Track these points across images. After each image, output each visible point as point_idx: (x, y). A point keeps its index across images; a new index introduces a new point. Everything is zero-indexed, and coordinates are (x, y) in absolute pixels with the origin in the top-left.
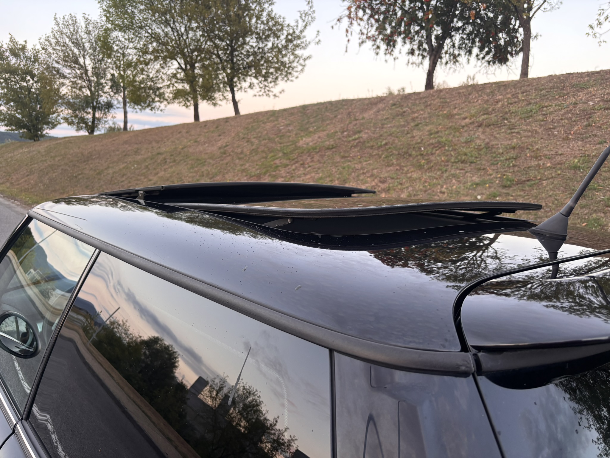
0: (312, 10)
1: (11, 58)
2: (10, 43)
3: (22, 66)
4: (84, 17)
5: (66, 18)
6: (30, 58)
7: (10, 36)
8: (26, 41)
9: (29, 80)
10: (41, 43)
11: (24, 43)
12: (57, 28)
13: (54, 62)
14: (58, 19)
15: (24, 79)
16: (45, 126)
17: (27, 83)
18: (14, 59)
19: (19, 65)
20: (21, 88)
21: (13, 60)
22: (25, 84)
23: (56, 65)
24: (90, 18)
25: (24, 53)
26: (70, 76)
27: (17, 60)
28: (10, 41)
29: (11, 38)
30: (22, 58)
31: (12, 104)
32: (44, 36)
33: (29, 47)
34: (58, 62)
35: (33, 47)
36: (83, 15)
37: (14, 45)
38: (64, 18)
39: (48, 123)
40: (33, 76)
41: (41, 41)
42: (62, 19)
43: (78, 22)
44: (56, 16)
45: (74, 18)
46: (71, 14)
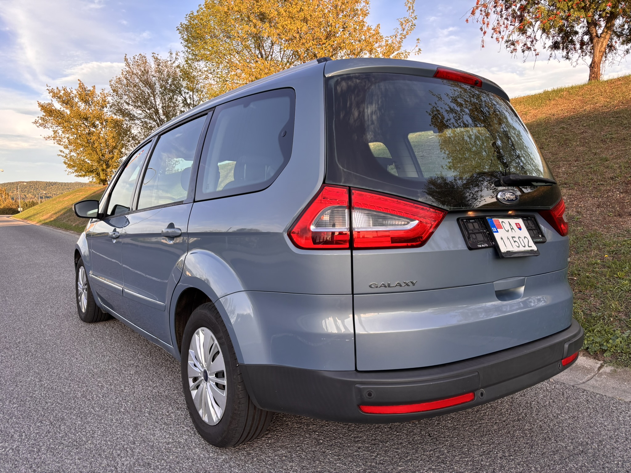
1: (80, 103)
2: (79, 89)
3: (91, 111)
4: (153, 56)
5: (136, 58)
6: (99, 104)
7: (79, 82)
8: (94, 87)
10: (111, 85)
11: (92, 89)
12: (128, 69)
13: (125, 104)
15: (93, 125)
17: (95, 128)
19: (89, 110)
21: (82, 105)
23: (127, 107)
24: (159, 58)
25: (92, 99)
26: (141, 116)
27: (86, 106)
28: (80, 87)
29: (80, 84)
30: (91, 103)
31: (82, 149)
32: (115, 78)
33: (98, 92)
34: (128, 104)
35: (101, 92)
36: (152, 55)
37: (83, 91)
38: (134, 58)
40: (102, 120)
41: (112, 83)
42: (132, 59)
43: (148, 62)
44: (127, 57)
45: (144, 58)
46: (140, 55)
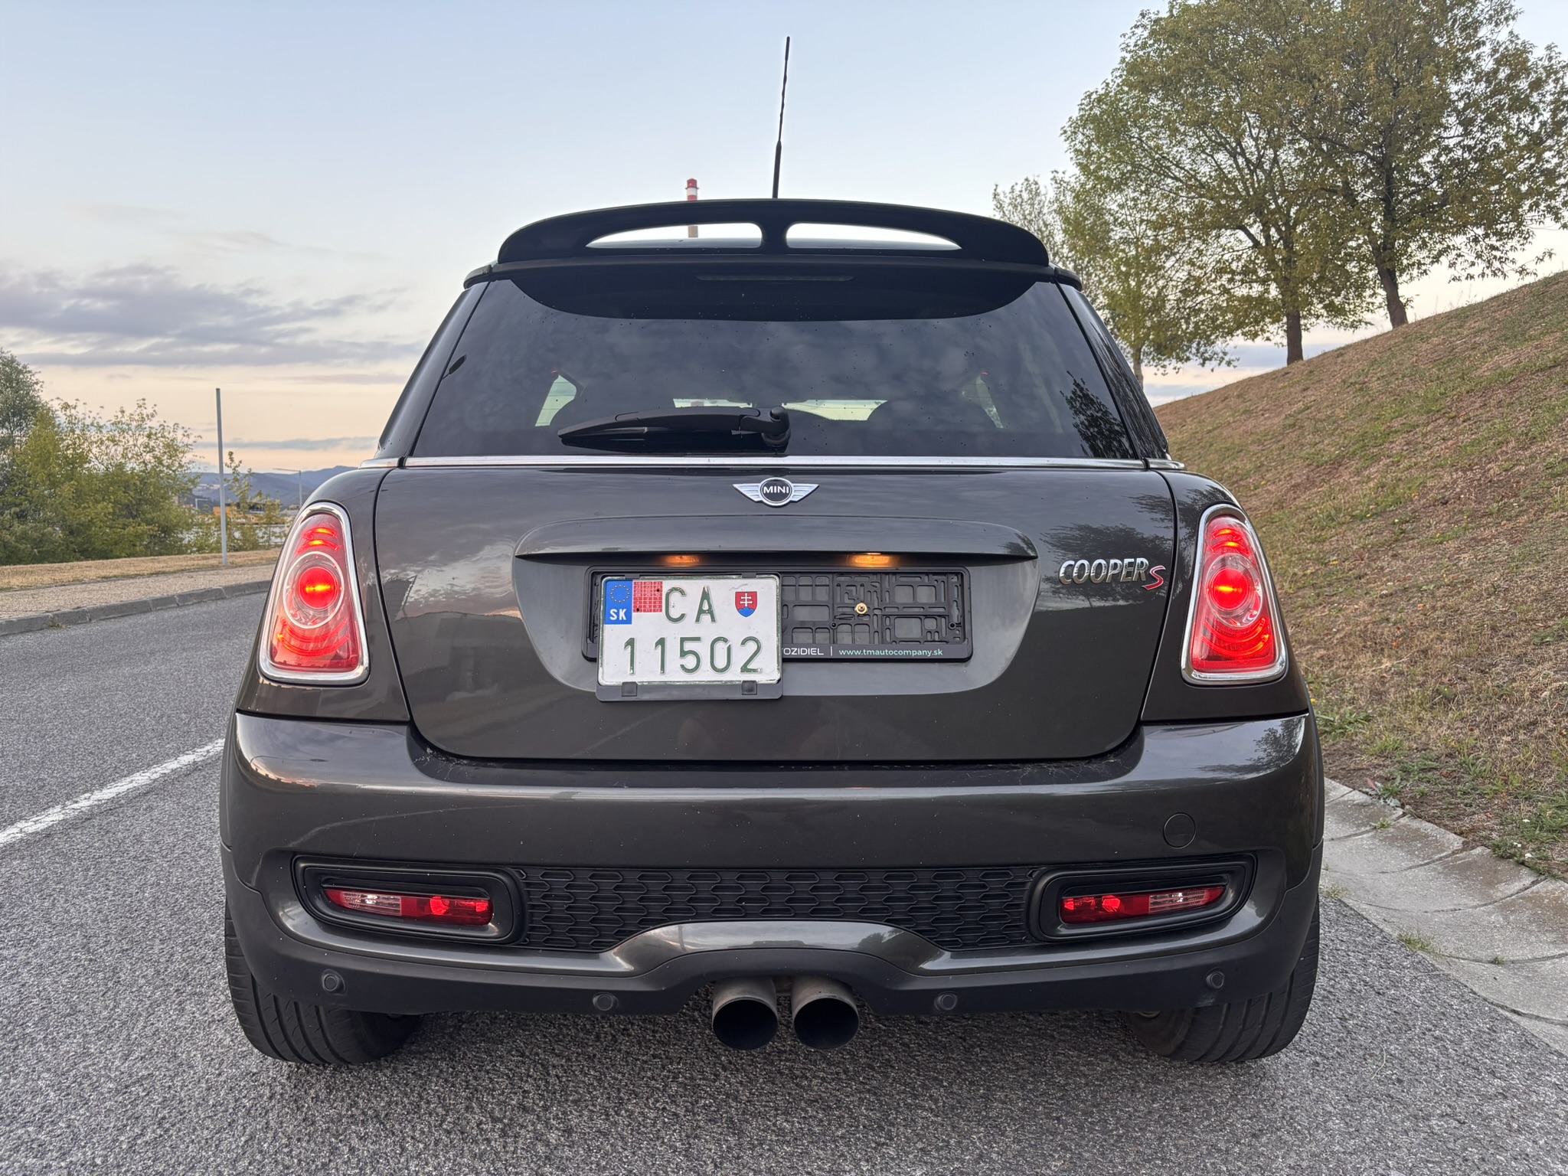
4: (1054, 179)
5: (1018, 188)
14: (1002, 197)
36: (1052, 176)
42: (1007, 194)
43: (1042, 193)
44: (998, 191)
45: (1033, 187)
46: (1027, 180)
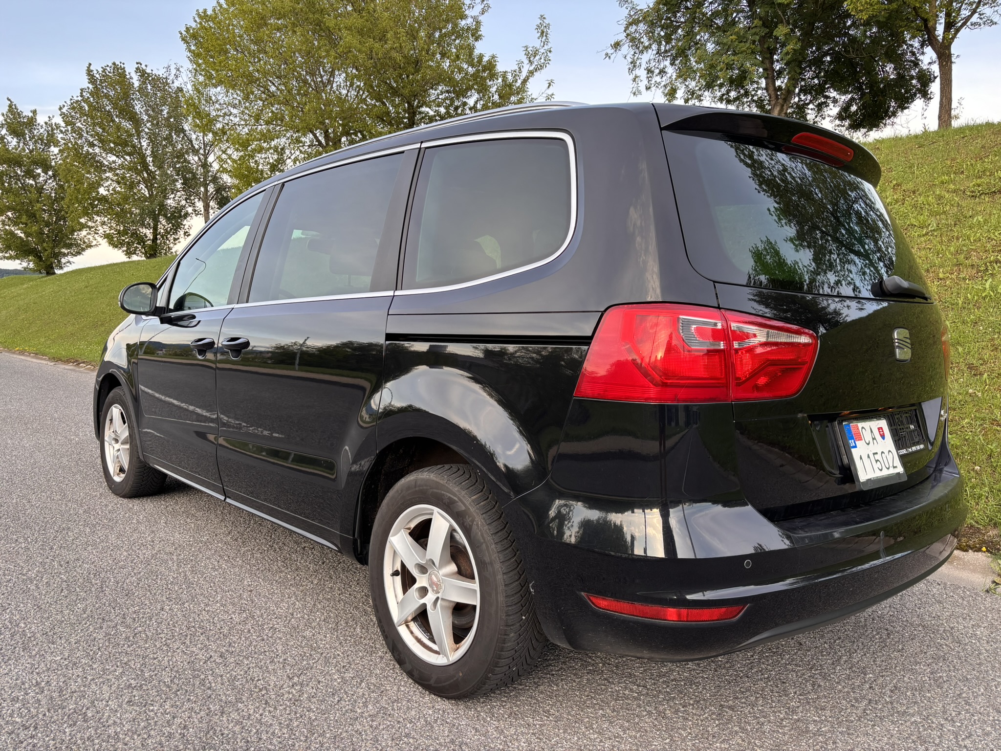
0: (546, 47)
1: (9, 138)
2: (9, 114)
3: (27, 151)
5: (108, 69)
6: (42, 140)
7: (9, 103)
8: (34, 112)
9: (39, 175)
11: (31, 115)
14: (94, 73)
15: (30, 174)
16: (64, 251)
17: (34, 180)
18: (15, 140)
19: (24, 150)
20: (24, 187)
21: (12, 143)
22: (31, 182)
24: (148, 71)
25: (30, 131)
27: (18, 143)
28: (9, 111)
29: (10, 106)
30: (28, 139)
31: (9, 214)
32: (69, 103)
33: (41, 119)
35: (47, 120)
36: (137, 66)
37: (15, 118)
38: (104, 71)
39: (69, 246)
40: (46, 167)
41: (64, 111)
42: (100, 72)
43: (128, 77)
44: (91, 68)
45: (120, 71)
46: (114, 65)
